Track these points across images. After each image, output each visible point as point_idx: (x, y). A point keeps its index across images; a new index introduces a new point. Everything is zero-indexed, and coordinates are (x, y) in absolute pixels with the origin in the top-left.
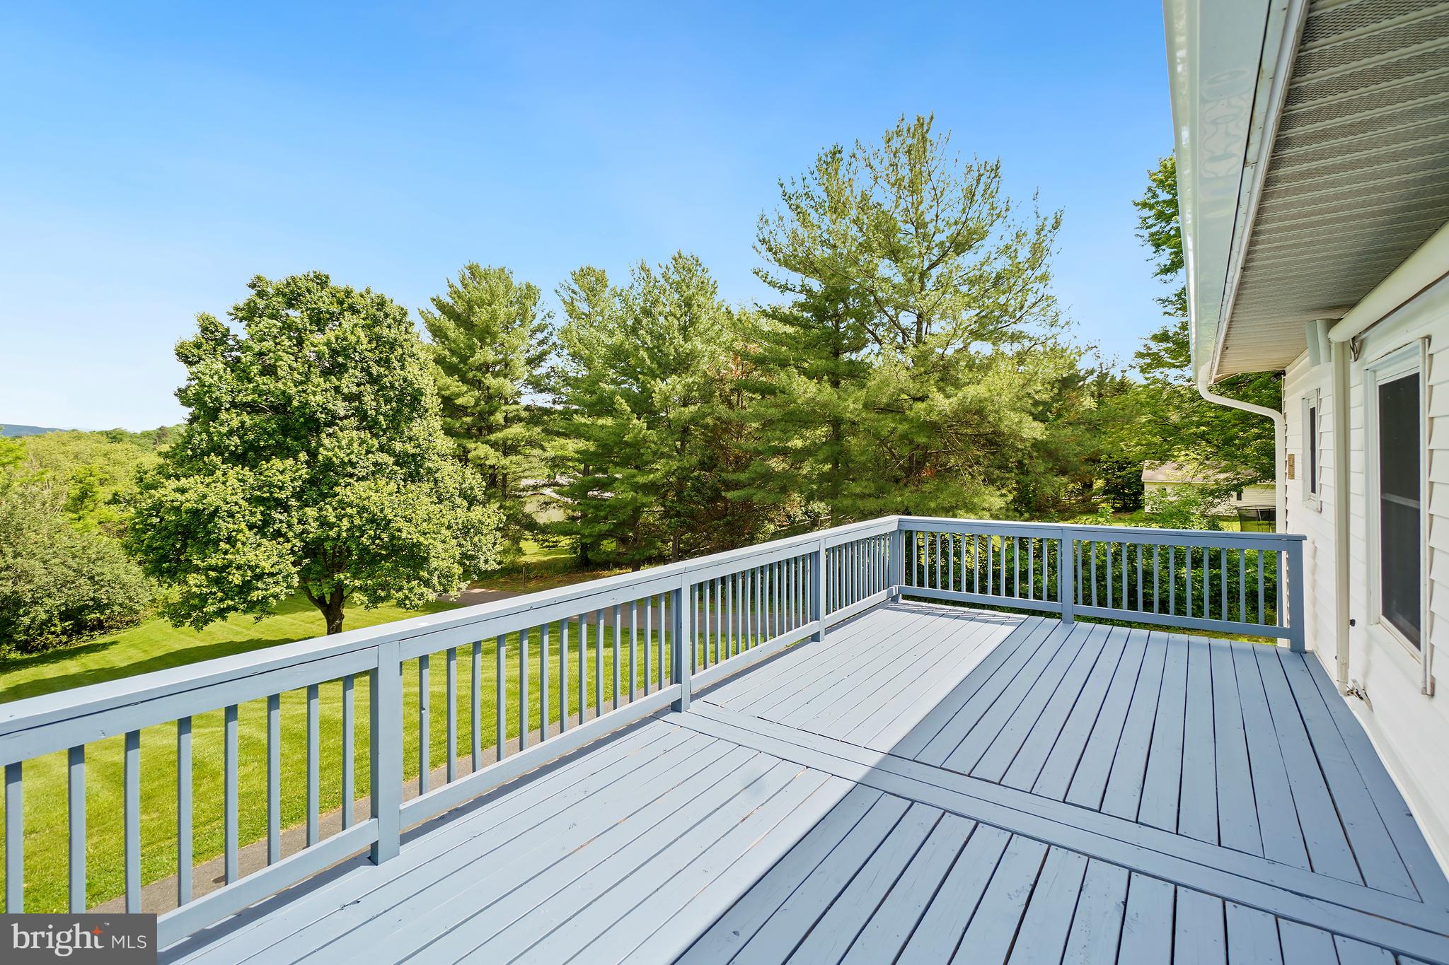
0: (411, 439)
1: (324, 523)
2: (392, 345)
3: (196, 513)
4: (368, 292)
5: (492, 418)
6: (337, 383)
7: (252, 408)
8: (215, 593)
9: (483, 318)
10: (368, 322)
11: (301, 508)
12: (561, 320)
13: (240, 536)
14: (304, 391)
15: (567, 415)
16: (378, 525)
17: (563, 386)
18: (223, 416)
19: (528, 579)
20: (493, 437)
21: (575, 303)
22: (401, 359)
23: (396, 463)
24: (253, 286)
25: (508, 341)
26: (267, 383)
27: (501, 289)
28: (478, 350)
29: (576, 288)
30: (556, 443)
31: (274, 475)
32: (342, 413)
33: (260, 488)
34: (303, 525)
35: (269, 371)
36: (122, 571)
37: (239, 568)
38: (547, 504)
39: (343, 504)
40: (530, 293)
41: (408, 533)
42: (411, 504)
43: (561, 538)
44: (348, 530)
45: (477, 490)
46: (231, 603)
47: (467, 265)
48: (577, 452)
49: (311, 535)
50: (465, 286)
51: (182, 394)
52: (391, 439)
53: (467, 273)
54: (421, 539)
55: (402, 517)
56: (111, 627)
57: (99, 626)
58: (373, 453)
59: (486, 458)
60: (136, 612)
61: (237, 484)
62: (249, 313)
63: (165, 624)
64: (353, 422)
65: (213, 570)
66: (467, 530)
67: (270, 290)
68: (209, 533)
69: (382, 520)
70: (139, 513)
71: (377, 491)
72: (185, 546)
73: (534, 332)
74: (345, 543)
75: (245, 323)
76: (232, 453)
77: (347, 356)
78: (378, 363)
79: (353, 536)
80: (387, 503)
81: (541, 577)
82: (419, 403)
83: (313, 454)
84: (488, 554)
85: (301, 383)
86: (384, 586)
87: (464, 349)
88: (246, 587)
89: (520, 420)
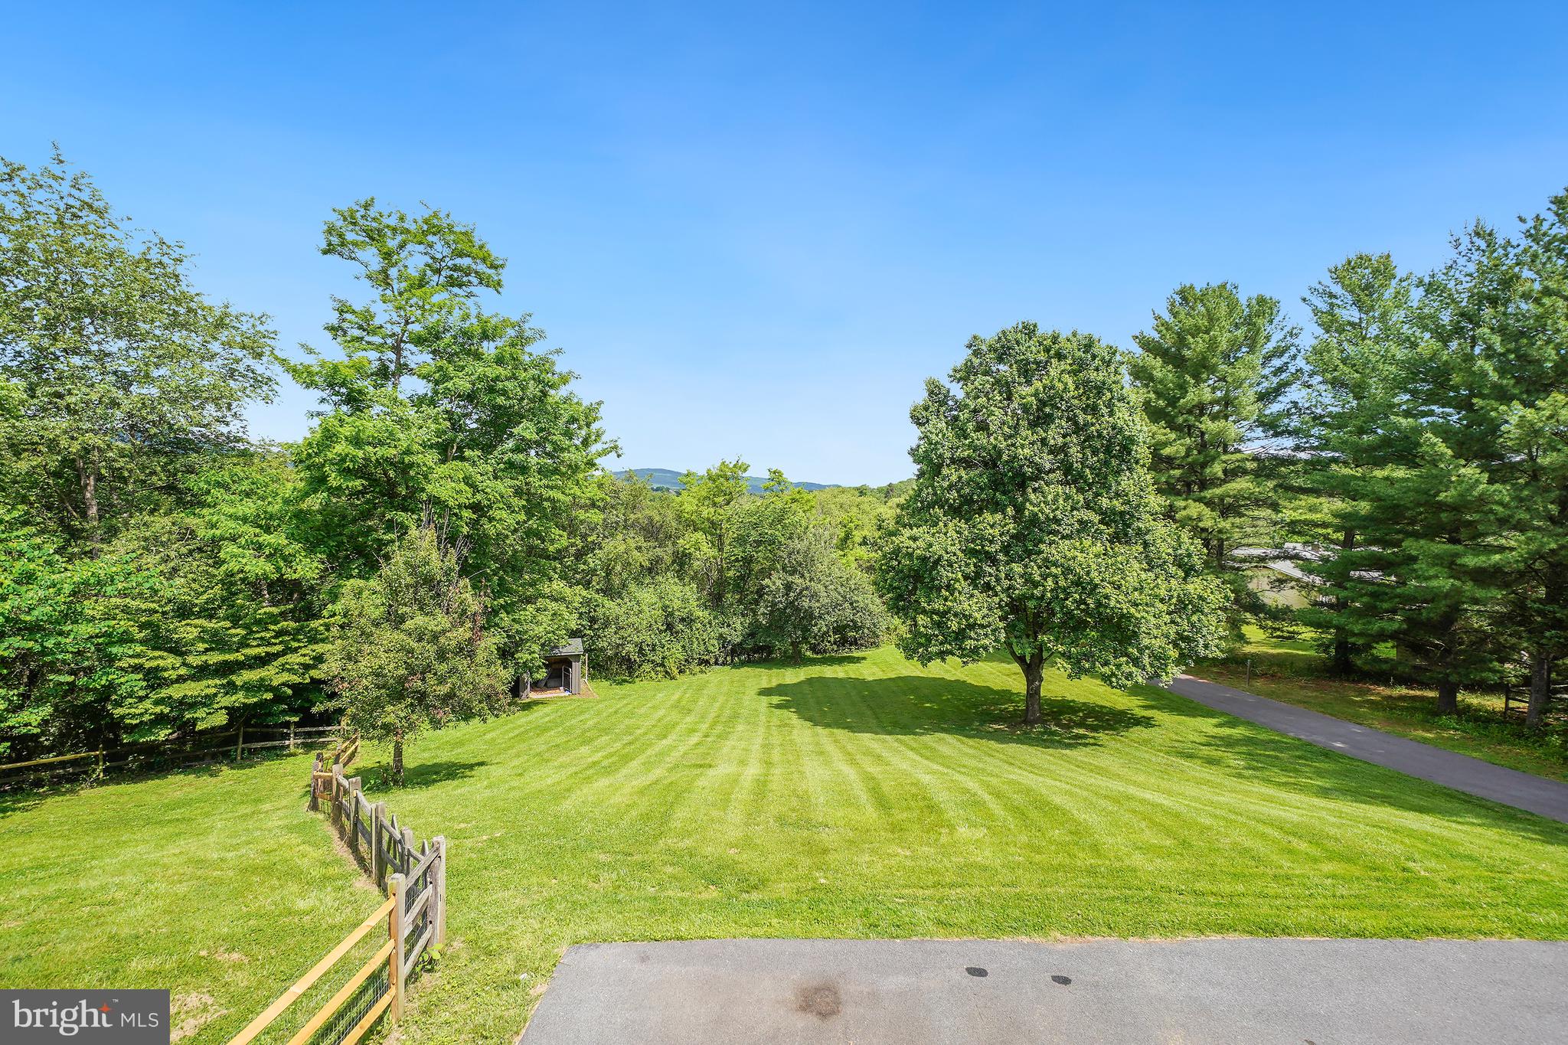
0: (1117, 495)
1: (1028, 580)
2: (1099, 390)
3: (924, 559)
4: (1074, 335)
5: (1208, 470)
6: (1044, 435)
7: (967, 463)
8: (937, 636)
9: (1198, 350)
10: (1074, 367)
11: (1007, 563)
12: (1310, 335)
13: (957, 585)
14: (1013, 445)
15: (1314, 465)
16: (1084, 588)
17: (1313, 427)
18: (945, 471)
19: (1254, 676)
20: (1208, 494)
21: (1337, 311)
22: (1110, 405)
23: (1101, 522)
24: (970, 346)
25: (1232, 374)
26: (981, 439)
27: (1223, 309)
28: (1191, 389)
29: (1337, 289)
30: (1303, 503)
31: (985, 528)
32: (1048, 466)
33: (974, 541)
34: (1010, 580)
35: (983, 427)
36: (869, 601)
37: (956, 615)
38: (1281, 581)
39: (1047, 563)
40: (1265, 307)
41: (1117, 601)
42: (1119, 569)
43: (1303, 629)
44: (1052, 591)
45: (1196, 558)
46: (949, 647)
47: (1178, 288)
48: (1335, 516)
49: (1017, 592)
50: (1175, 315)
51: (913, 452)
52: (1097, 495)
53: (1178, 298)
54: (1132, 610)
55: (1109, 583)
56: (862, 645)
57: (855, 642)
58: (1078, 510)
59: (1199, 519)
60: (878, 636)
61: (955, 535)
62: (965, 374)
63: (900, 655)
64: (1058, 475)
65: (936, 614)
66: (1183, 606)
67: (984, 348)
68: (933, 580)
69: (1088, 584)
70: (884, 556)
71: (1082, 552)
72: (915, 588)
73: (1268, 358)
74: (1049, 604)
75: (962, 383)
76: (950, 506)
77: (1055, 407)
78: (1084, 410)
79: (1058, 597)
80: (1094, 566)
81: (1272, 676)
82: (1129, 453)
83: (1019, 510)
84: (1209, 637)
85: (1010, 437)
86: (1087, 656)
87: (1173, 390)
88: (960, 636)
89: (1245, 472)
